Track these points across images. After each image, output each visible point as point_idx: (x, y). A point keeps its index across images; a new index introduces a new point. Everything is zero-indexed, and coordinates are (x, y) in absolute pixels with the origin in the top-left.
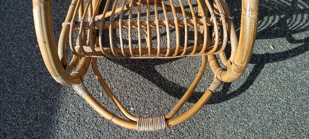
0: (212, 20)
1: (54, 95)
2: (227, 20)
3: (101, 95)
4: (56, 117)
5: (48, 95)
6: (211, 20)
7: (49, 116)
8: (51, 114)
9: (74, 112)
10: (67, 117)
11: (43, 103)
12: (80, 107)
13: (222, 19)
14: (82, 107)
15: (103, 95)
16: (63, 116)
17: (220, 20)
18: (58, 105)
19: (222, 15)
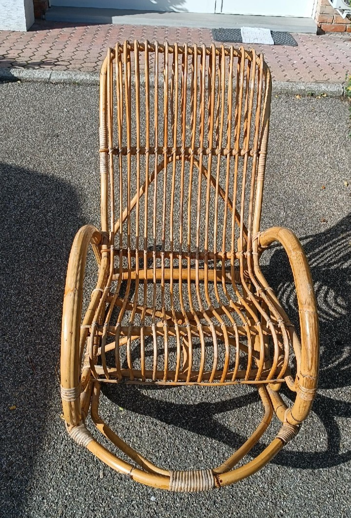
0: (269, 327)
1: (23, 474)
2: (287, 327)
3: (101, 477)
4: (26, 510)
5: (14, 474)
6: (267, 327)
7: (14, 507)
8: (18, 505)
9: (57, 503)
10: (45, 509)
11: (5, 486)
12: (67, 494)
13: (281, 325)
14: (70, 493)
15: (104, 475)
16: (38, 508)
17: (279, 327)
18: (30, 490)
19: (280, 320)
